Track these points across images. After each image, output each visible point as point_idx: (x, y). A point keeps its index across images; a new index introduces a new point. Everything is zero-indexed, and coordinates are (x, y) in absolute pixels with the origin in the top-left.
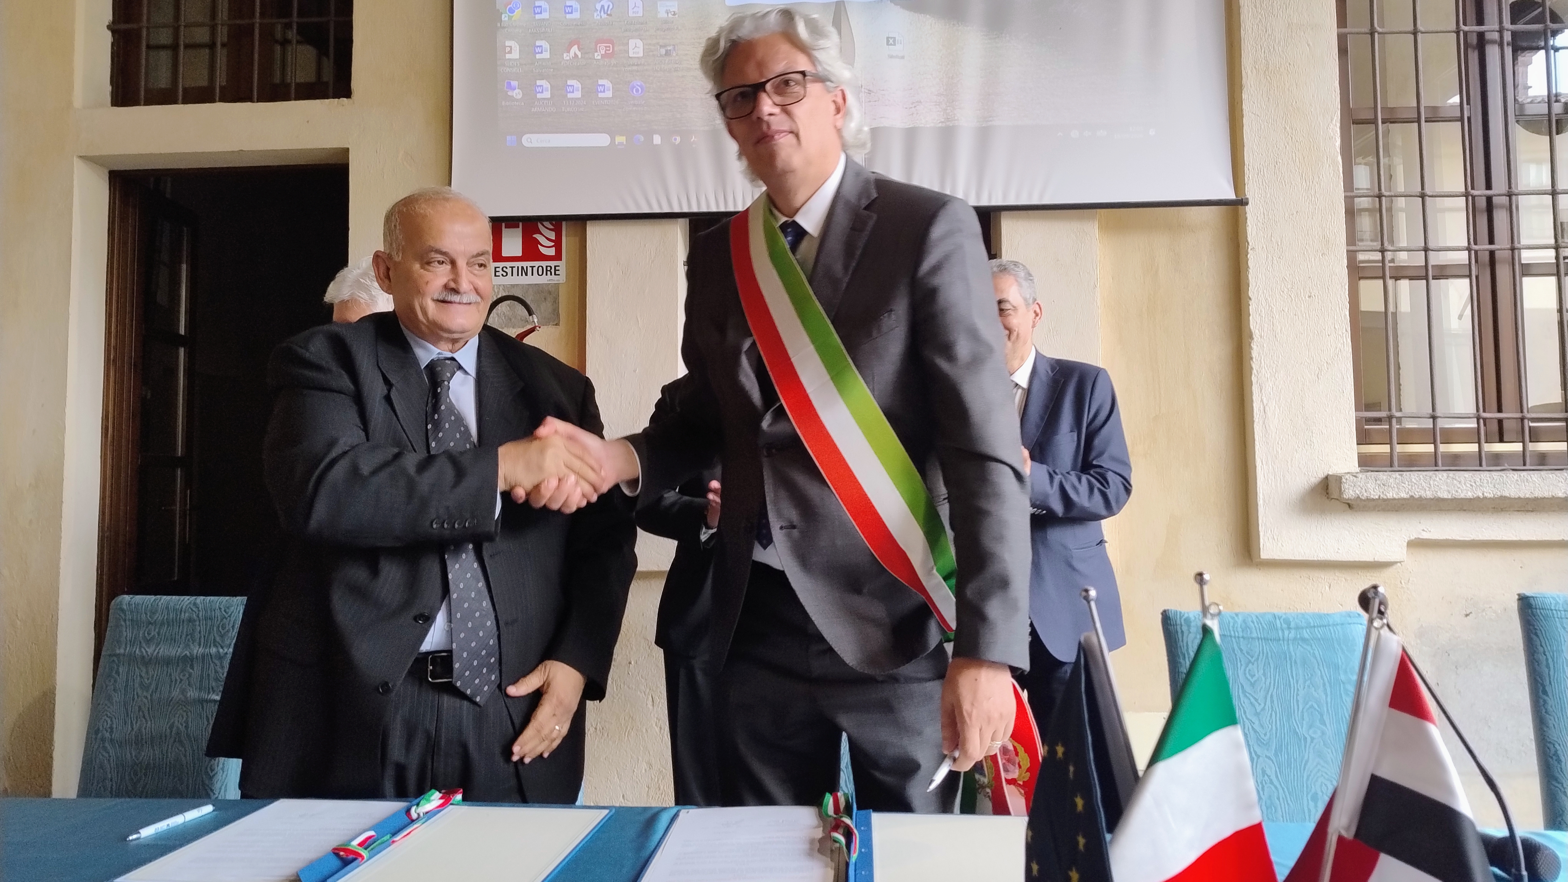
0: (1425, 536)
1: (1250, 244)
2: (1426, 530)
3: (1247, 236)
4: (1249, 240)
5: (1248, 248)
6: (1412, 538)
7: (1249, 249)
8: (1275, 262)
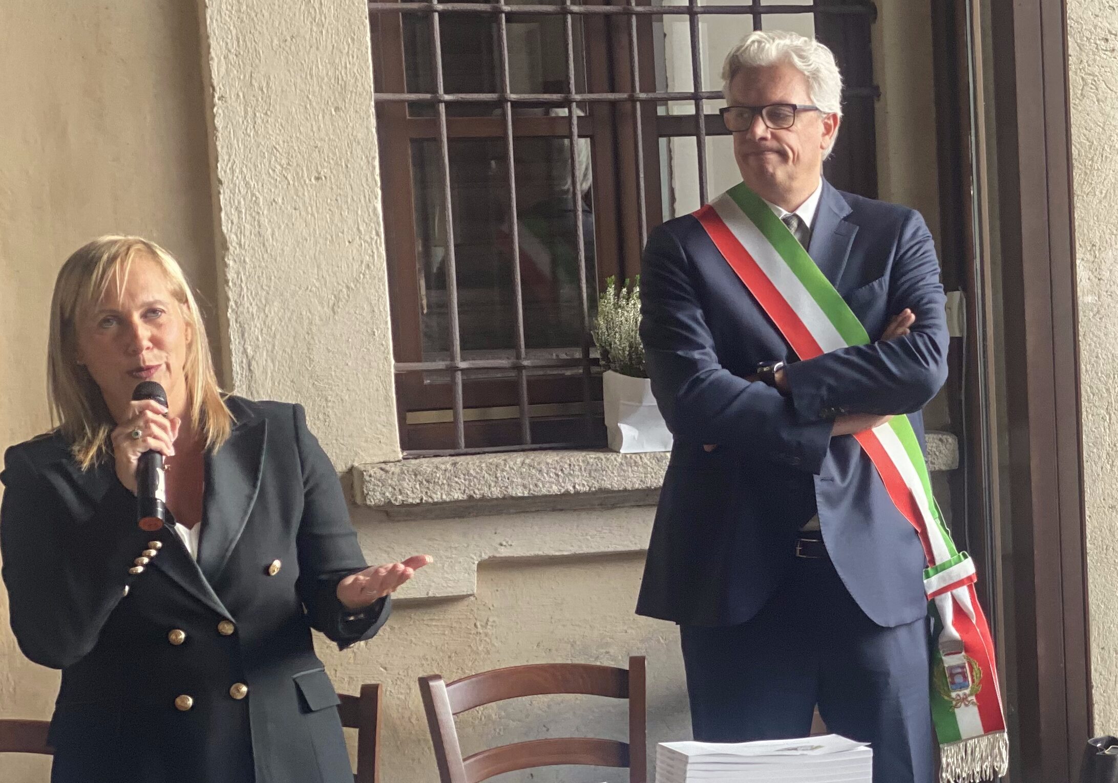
0: (504, 552)
1: (217, 89)
2: (504, 543)
3: (211, 78)
4: (215, 84)
5: (213, 96)
6: (485, 557)
7: (216, 99)
8: (259, 121)
